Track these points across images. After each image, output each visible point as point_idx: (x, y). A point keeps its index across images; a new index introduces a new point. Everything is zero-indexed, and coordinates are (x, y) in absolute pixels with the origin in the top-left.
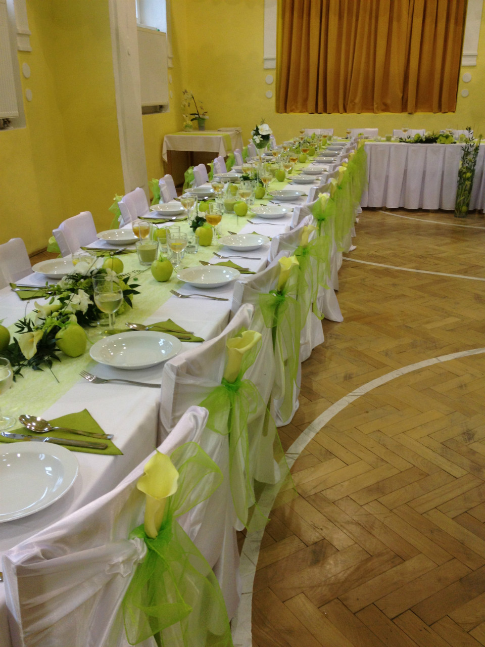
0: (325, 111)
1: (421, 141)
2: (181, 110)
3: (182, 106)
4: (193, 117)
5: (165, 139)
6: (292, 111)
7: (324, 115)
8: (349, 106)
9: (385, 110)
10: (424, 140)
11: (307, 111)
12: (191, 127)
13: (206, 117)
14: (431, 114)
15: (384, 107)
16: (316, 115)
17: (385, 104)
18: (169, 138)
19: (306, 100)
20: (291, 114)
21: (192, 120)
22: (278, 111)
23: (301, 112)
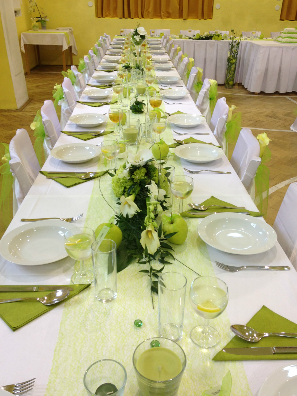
0: (129, 16)
1: (202, 39)
2: (29, 15)
3: (29, 11)
4: (38, 19)
5: (22, 36)
6: (107, 16)
7: (129, 19)
8: (145, 13)
9: (168, 17)
10: (204, 38)
11: (117, 17)
12: (37, 27)
13: (47, 20)
14: (197, 20)
15: (167, 15)
16: (123, 19)
17: (168, 13)
18: (24, 34)
19: (115, 8)
20: (106, 18)
21: (37, 22)
22: (97, 16)
23: (113, 17)
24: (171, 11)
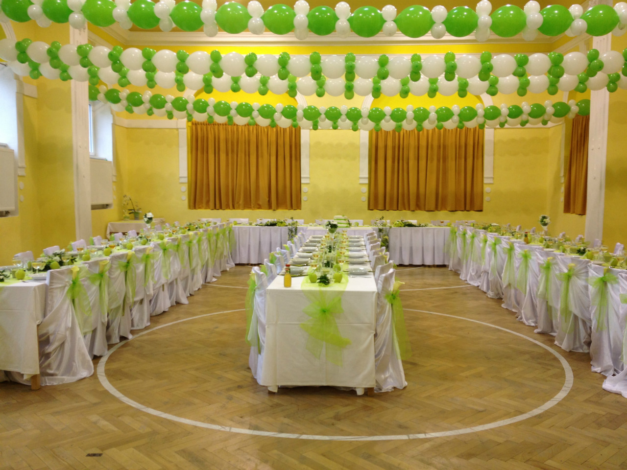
0: (221, 208)
2: (122, 207)
3: (123, 205)
4: (131, 211)
5: (109, 225)
6: (200, 208)
7: (221, 211)
8: (236, 205)
9: (259, 208)
11: (209, 209)
12: (128, 218)
13: (140, 212)
14: (287, 210)
17: (259, 205)
18: (112, 225)
19: (208, 202)
20: (199, 210)
21: (130, 213)
22: (190, 208)
23: (206, 209)
24: (260, 203)
